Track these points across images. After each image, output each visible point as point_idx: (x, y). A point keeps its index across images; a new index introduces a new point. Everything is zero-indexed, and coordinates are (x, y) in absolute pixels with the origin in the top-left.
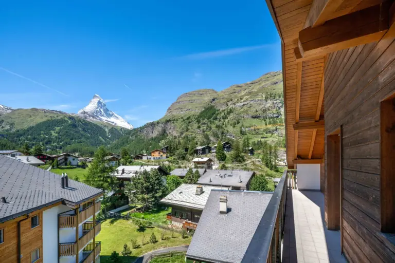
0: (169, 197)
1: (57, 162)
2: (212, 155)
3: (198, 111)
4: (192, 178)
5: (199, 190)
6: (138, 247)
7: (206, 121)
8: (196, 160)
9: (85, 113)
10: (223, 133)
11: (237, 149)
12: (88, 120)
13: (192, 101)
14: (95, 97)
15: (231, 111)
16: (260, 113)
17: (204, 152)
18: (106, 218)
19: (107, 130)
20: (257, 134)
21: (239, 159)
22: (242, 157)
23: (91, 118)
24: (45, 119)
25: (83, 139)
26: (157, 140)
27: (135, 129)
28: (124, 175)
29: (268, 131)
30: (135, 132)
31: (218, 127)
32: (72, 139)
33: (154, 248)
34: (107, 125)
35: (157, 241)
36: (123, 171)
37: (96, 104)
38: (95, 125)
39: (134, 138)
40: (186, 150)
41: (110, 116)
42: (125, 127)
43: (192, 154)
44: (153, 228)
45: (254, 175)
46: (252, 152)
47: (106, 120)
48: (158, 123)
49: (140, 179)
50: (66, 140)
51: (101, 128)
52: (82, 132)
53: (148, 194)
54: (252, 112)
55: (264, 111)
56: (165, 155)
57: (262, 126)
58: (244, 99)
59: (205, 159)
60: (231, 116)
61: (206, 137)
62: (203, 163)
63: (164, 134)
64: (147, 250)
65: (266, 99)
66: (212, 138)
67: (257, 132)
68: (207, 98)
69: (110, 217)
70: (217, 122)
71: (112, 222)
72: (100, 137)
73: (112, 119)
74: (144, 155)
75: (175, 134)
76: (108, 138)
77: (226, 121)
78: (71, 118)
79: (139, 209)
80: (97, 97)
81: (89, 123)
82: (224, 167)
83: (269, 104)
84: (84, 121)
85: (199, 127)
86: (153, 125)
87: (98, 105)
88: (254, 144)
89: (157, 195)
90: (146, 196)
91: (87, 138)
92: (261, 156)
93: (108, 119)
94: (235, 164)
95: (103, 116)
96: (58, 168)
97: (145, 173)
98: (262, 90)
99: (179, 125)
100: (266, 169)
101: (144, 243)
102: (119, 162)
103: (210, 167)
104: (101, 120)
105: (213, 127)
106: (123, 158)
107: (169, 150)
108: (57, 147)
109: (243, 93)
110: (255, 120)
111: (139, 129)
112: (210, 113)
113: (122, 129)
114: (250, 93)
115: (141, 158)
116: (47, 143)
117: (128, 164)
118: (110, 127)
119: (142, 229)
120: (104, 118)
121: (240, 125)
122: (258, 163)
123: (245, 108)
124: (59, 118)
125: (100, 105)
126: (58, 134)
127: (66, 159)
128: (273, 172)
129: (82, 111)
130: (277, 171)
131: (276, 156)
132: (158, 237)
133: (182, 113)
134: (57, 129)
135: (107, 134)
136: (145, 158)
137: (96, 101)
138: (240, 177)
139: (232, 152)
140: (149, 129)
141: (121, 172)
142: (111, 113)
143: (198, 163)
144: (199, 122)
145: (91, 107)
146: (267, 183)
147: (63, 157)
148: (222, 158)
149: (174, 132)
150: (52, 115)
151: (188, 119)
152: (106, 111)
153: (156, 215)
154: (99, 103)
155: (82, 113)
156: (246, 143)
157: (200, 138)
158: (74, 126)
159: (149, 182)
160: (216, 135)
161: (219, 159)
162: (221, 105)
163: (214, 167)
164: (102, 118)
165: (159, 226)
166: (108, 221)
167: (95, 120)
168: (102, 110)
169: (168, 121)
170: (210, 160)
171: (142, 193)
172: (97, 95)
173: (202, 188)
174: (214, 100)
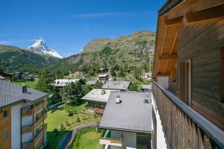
0: (86, 96)
1: (14, 77)
2: (109, 73)
3: (101, 50)
4: (99, 86)
5: (103, 92)
6: (69, 125)
7: (105, 55)
8: (100, 76)
9: (32, 48)
10: (114, 62)
11: (122, 70)
12: (34, 52)
13: (97, 44)
14: (39, 39)
15: (118, 50)
16: (133, 51)
17: (104, 71)
18: (49, 110)
19: (47, 59)
20: (131, 62)
21: (122, 75)
22: (124, 74)
23: (36, 51)
24: (5, 51)
25: (31, 64)
26: (77, 65)
27: (64, 59)
28: (59, 84)
29: (136, 61)
30: (64, 60)
31: (111, 58)
32: (23, 64)
33: (78, 125)
34: (46, 56)
35: (80, 121)
36: (58, 83)
37: (39, 43)
38: (39, 55)
39: (64, 63)
40: (94, 70)
41: (48, 50)
42: (58, 57)
43: (98, 73)
44: (77, 114)
45: (131, 83)
46: (129, 71)
47: (46, 53)
48: (78, 55)
49: (69, 87)
50: (20, 64)
51: (43, 57)
52: (31, 60)
53: (74, 95)
54: (129, 51)
55: (135, 51)
56: (82, 73)
57: (134, 58)
58: (125, 43)
59: (105, 75)
60: (119, 52)
61: (105, 63)
62: (104, 77)
63: (81, 61)
64: (74, 126)
65: (136, 44)
66: (108, 64)
67: (131, 61)
68: (106, 43)
69: (51, 109)
70: (111, 56)
71: (53, 112)
72: (42, 63)
73: (50, 52)
74: (70, 73)
75: (88, 61)
76: (47, 63)
77: (116, 55)
78: (23, 51)
79: (68, 104)
80: (40, 39)
81: (35, 54)
82: (115, 80)
83: (137, 47)
84: (32, 53)
85: (101, 58)
86: (75, 56)
87: (41, 43)
88: (130, 67)
89: (79, 95)
90: (73, 96)
91: (34, 63)
92: (133, 74)
93: (48, 52)
94: (121, 78)
95: (44, 50)
96: (15, 81)
97: (72, 83)
98: (134, 40)
99: (90, 57)
100: (136, 80)
101: (73, 122)
102: (55, 77)
103: (107, 79)
104: (43, 52)
105: (109, 58)
106: (57, 75)
107: (85, 70)
108: (13, 69)
109: (124, 41)
110: (130, 55)
111: (67, 59)
112: (107, 51)
113: (56, 58)
114: (128, 41)
115: (68, 75)
116: (6, 66)
117: (60, 78)
118: (49, 57)
119: (71, 115)
120: (45, 52)
121: (122, 57)
122: (132, 77)
123: (125, 48)
124: (15, 51)
125: (42, 44)
126: (14, 60)
127: (20, 76)
128: (139, 82)
129: (31, 47)
130: (141, 81)
131: (141, 74)
132: (81, 119)
133: (92, 51)
134: (13, 57)
135: (47, 61)
136: (70, 75)
137: (40, 41)
138: (124, 84)
139: (119, 72)
140: (73, 59)
141: (57, 83)
142: (49, 49)
143: (101, 77)
144: (101, 55)
145: (36, 45)
146: (137, 87)
147: (19, 74)
148: (114, 75)
149: (87, 61)
150: (9, 49)
151: (95, 53)
152: (46, 47)
153: (78, 106)
154: (42, 42)
155: (30, 48)
156: (126, 67)
157: (101, 64)
158: (25, 56)
159: (74, 88)
160: (110, 63)
161: (112, 75)
162: (113, 46)
163: (109, 79)
164: (44, 51)
165: (81, 113)
166: (50, 111)
167: (39, 52)
168: (43, 47)
169: (83, 55)
170: (107, 76)
171: (70, 94)
172: (41, 38)
173: (104, 91)
174: (109, 44)
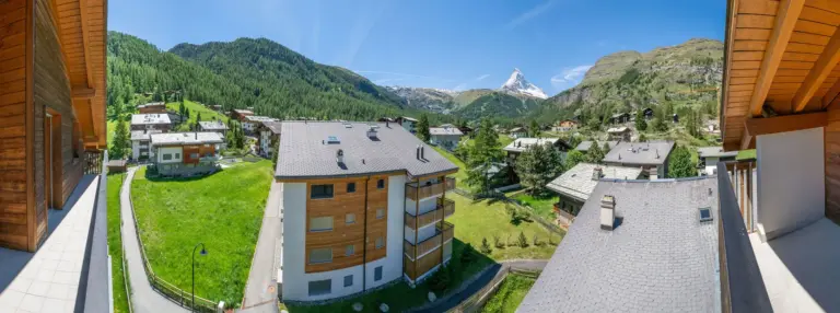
2: (631, 124)
3: (619, 75)
5: (596, 173)
7: (627, 86)
8: (611, 130)
9: (506, 87)
10: (645, 99)
11: (660, 115)
12: (508, 93)
13: (612, 64)
15: (655, 75)
16: (685, 78)
17: (621, 120)
19: (523, 102)
20: (682, 99)
21: (661, 127)
22: (665, 125)
26: (573, 108)
29: (692, 97)
31: (641, 92)
34: (524, 96)
38: (513, 98)
39: (548, 108)
40: (601, 118)
41: (527, 87)
43: (607, 124)
45: (675, 145)
46: (676, 119)
47: (523, 92)
48: (574, 90)
51: (518, 100)
54: (677, 76)
55: (690, 76)
56: (575, 126)
57: (687, 91)
58: (670, 62)
59: (622, 129)
60: (656, 80)
61: (628, 104)
62: (620, 134)
63: (579, 102)
65: (692, 64)
66: (633, 105)
67: (681, 97)
68: (629, 61)
70: (640, 87)
72: (518, 109)
74: (552, 127)
75: (592, 101)
76: (524, 109)
77: (650, 85)
82: (642, 139)
83: (694, 69)
84: (505, 95)
85: (619, 93)
86: (568, 92)
88: (679, 110)
92: (685, 124)
93: (526, 91)
94: (658, 133)
95: (521, 88)
98: (687, 55)
99: (598, 92)
100: (692, 138)
102: (527, 134)
103: (627, 139)
104: (519, 92)
105: (636, 92)
107: (582, 119)
109: (668, 56)
110: (681, 85)
112: (632, 77)
114: (675, 57)
117: (536, 135)
118: (527, 99)
121: (664, 90)
122: (682, 131)
123: (670, 72)
126: (486, 108)
128: (697, 140)
130: (701, 138)
131: (701, 123)
133: (599, 79)
134: (485, 104)
136: (554, 129)
138: (658, 150)
139: (654, 120)
140: (565, 97)
143: (614, 134)
144: (619, 87)
146: (690, 156)
148: (643, 127)
149: (590, 99)
151: (607, 84)
155: (504, 88)
156: (671, 110)
157: (620, 105)
158: (497, 100)
160: (638, 102)
161: (638, 129)
162: (646, 67)
163: (632, 138)
164: (520, 90)
169: (584, 88)
170: (628, 130)
174: (636, 62)
